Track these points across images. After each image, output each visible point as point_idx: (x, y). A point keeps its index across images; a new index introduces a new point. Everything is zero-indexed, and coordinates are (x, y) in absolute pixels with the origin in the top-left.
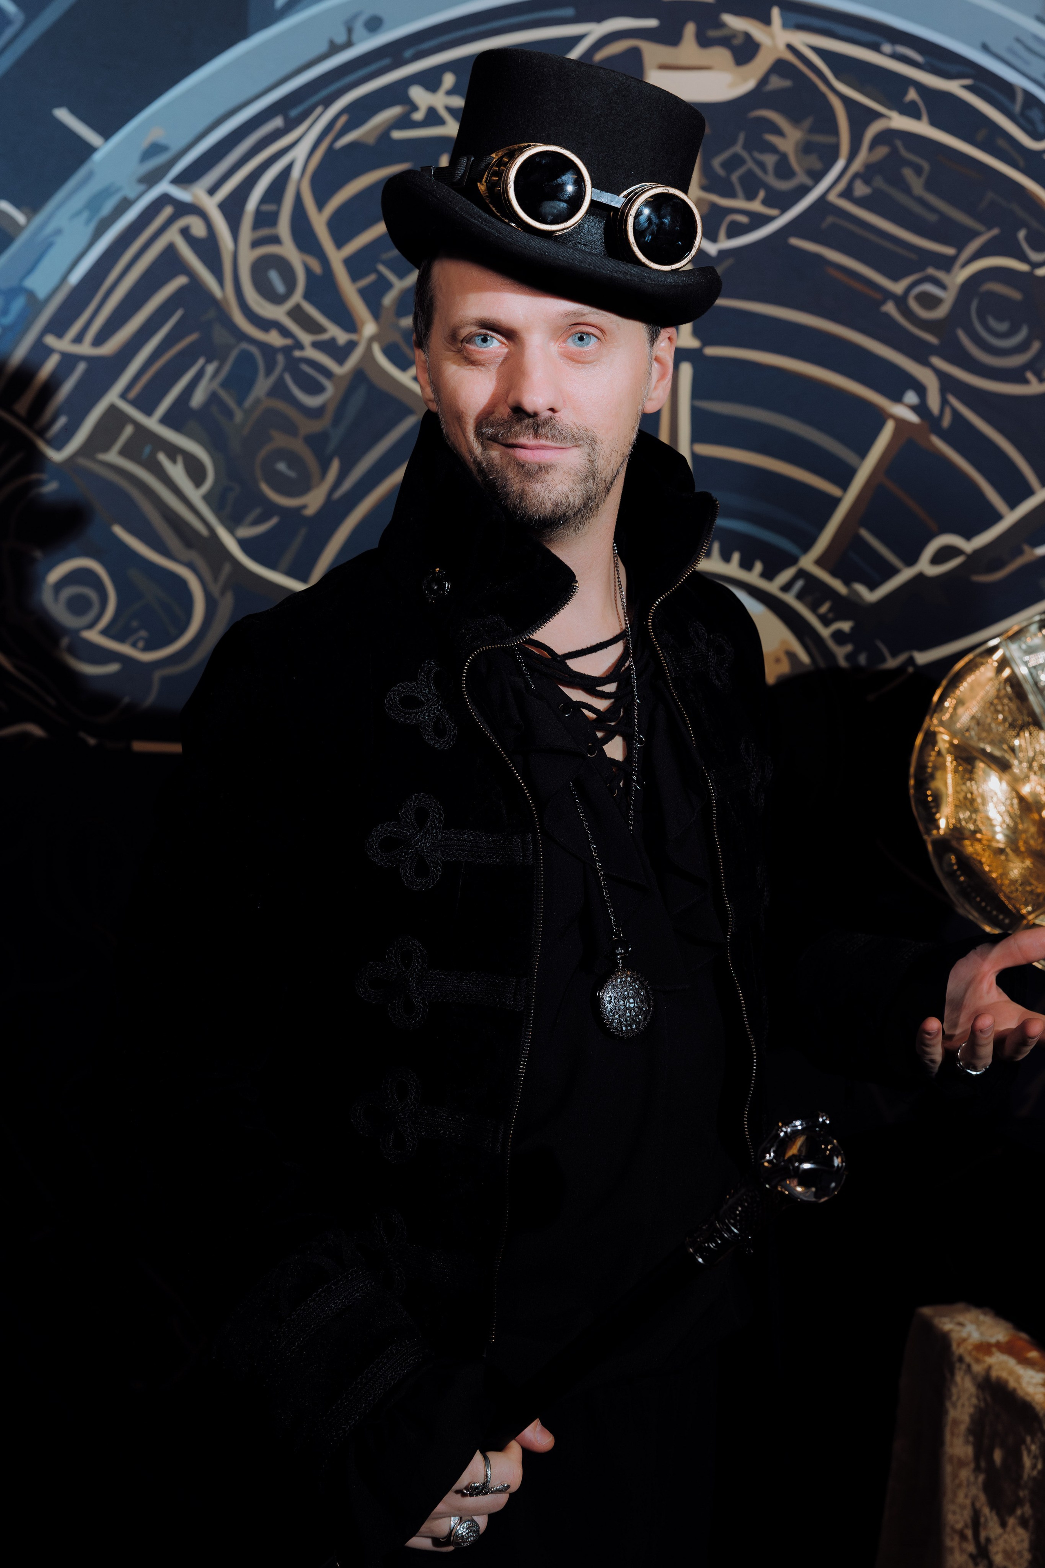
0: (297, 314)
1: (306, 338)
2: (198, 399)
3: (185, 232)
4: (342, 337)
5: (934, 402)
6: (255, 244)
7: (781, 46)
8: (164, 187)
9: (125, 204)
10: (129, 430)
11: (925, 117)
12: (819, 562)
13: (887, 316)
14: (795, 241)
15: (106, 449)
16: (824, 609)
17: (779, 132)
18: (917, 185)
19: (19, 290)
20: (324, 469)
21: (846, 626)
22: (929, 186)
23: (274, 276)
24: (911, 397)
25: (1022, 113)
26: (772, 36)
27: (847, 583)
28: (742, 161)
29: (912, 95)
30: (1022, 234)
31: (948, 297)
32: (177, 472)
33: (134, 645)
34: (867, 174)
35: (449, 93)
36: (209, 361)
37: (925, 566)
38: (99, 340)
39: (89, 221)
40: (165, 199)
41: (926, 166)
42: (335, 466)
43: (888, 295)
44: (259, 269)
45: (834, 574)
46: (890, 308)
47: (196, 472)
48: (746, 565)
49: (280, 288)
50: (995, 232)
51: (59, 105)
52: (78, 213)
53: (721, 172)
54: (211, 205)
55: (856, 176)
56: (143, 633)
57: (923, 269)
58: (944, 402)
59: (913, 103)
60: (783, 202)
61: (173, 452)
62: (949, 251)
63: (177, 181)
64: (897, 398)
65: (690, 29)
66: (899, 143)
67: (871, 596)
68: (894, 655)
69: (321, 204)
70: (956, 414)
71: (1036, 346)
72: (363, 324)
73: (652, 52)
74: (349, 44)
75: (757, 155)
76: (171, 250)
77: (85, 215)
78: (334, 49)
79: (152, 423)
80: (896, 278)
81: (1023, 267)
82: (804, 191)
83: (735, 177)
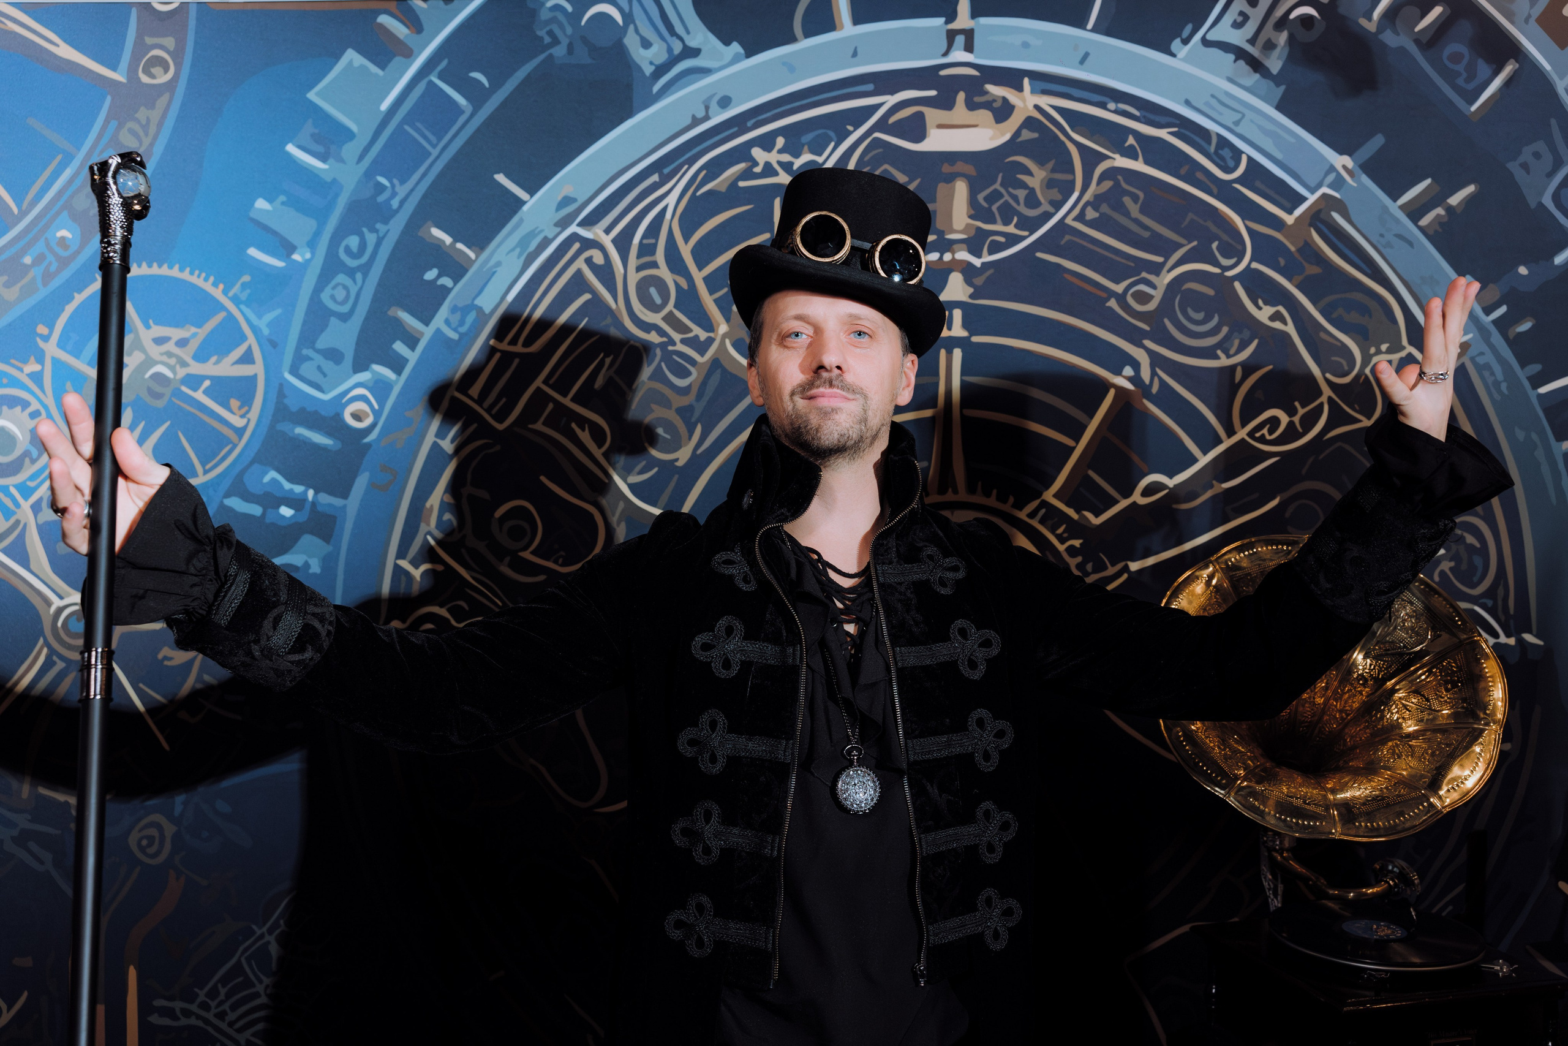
0: (670, 319)
1: (677, 337)
2: (599, 382)
3: (589, 261)
4: (703, 335)
5: (1146, 374)
6: (639, 269)
7: (1031, 107)
8: (573, 228)
9: (546, 242)
10: (551, 406)
11: (1141, 158)
12: (1056, 496)
13: (1110, 308)
14: (1039, 255)
15: (535, 422)
16: (1060, 531)
17: (1029, 173)
18: (1134, 209)
19: (472, 307)
20: (691, 434)
21: (1077, 543)
22: (1142, 211)
23: (653, 291)
24: (1128, 371)
25: (1216, 152)
26: (1024, 100)
27: (1078, 512)
28: (1001, 196)
29: (1131, 141)
30: (1215, 245)
31: (1158, 295)
32: (585, 436)
33: (556, 562)
34: (1095, 203)
35: (780, 152)
36: (606, 356)
37: (1137, 497)
38: (526, 344)
39: (519, 257)
40: (574, 237)
41: (1141, 195)
42: (699, 430)
43: (1112, 294)
44: (643, 287)
45: (1068, 505)
46: (1112, 303)
47: (598, 436)
48: (1002, 499)
49: (658, 300)
50: (1195, 243)
51: (498, 173)
52: (513, 250)
53: (985, 205)
54: (607, 241)
55: (1087, 204)
56: (562, 553)
57: (1139, 274)
58: (1154, 374)
59: (1131, 146)
60: (1031, 225)
61: (582, 421)
62: (1159, 259)
63: (582, 224)
64: (1118, 372)
65: (961, 96)
66: (1120, 178)
67: (1096, 521)
68: (1113, 565)
69: (687, 238)
70: (1162, 383)
71: (1225, 330)
72: (719, 325)
73: (932, 115)
74: (707, 118)
75: (1011, 190)
76: (579, 273)
77: (518, 250)
78: (696, 122)
79: (567, 401)
80: (1117, 282)
81: (1217, 270)
82: (1048, 216)
83: (994, 208)
